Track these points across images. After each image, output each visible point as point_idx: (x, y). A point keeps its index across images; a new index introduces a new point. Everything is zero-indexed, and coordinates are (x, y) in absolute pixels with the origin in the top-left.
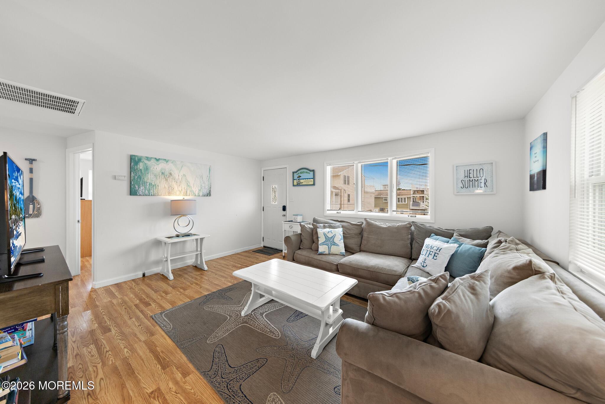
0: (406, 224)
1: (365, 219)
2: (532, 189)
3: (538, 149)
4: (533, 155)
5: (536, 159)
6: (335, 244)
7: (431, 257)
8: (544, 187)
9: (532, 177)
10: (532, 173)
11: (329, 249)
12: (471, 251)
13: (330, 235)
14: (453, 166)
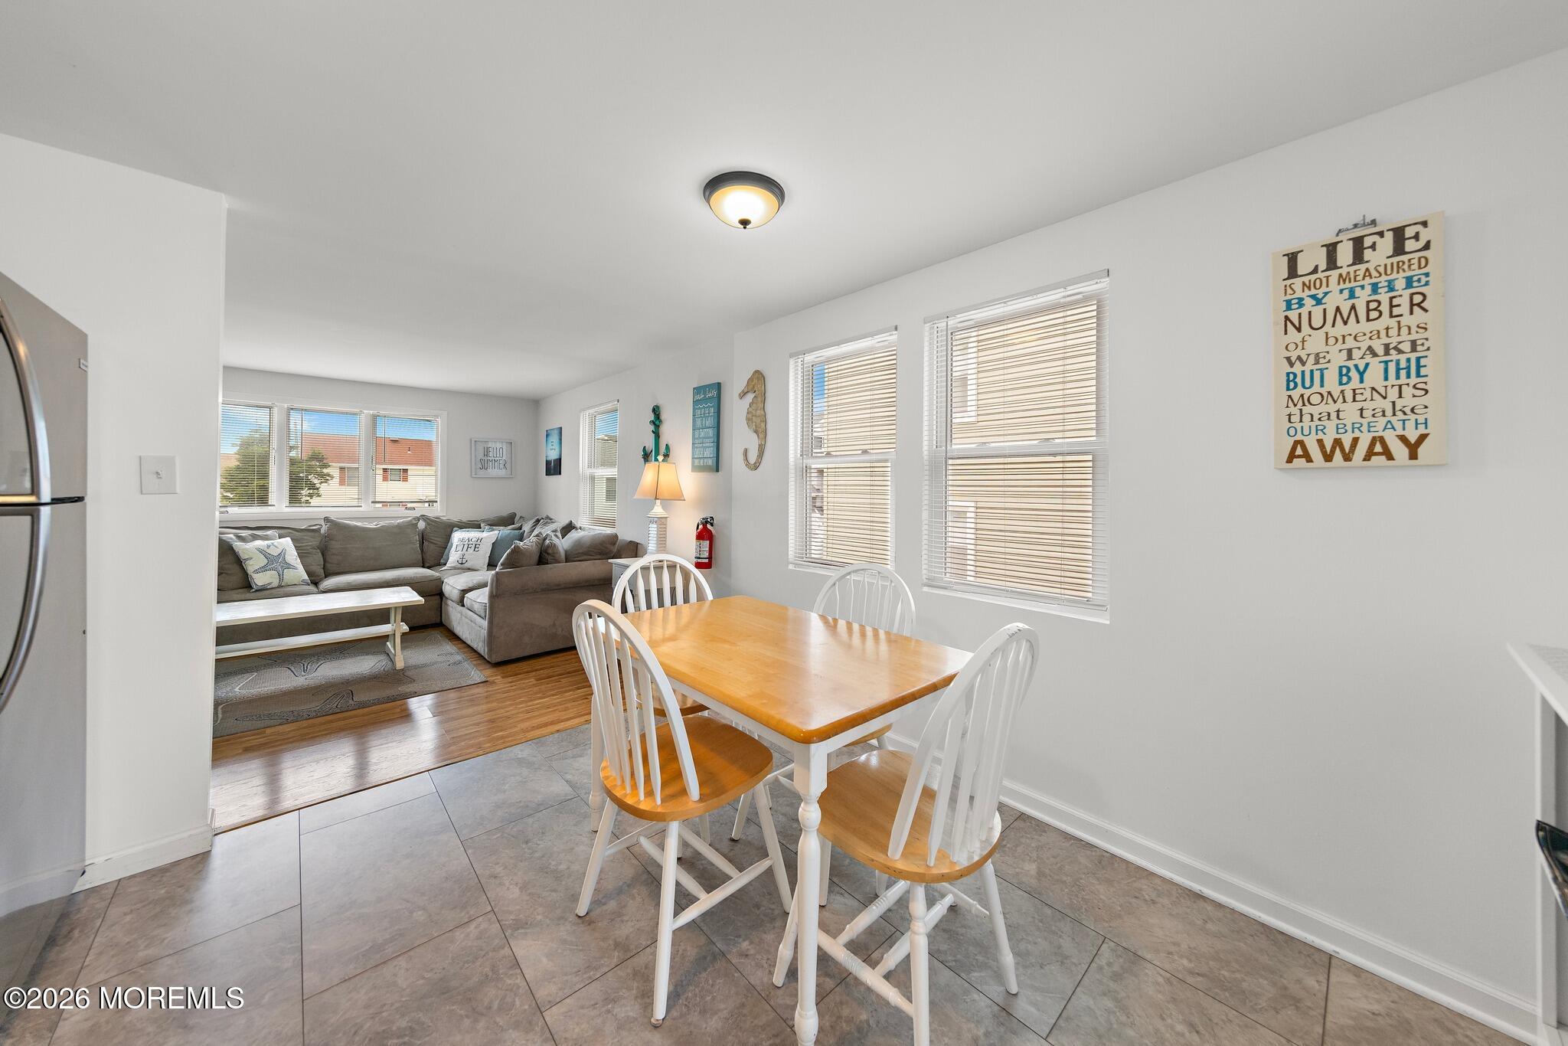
0: (411, 521)
1: (327, 519)
2: (548, 473)
3: (554, 438)
4: (550, 444)
5: (553, 447)
6: (289, 566)
7: (471, 551)
8: (560, 474)
9: (548, 463)
10: (549, 459)
11: (281, 576)
12: (511, 535)
13: (274, 552)
14: (471, 440)
